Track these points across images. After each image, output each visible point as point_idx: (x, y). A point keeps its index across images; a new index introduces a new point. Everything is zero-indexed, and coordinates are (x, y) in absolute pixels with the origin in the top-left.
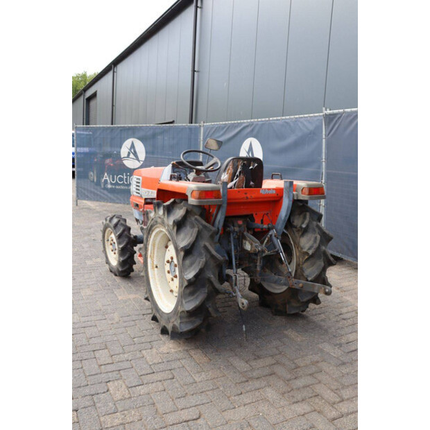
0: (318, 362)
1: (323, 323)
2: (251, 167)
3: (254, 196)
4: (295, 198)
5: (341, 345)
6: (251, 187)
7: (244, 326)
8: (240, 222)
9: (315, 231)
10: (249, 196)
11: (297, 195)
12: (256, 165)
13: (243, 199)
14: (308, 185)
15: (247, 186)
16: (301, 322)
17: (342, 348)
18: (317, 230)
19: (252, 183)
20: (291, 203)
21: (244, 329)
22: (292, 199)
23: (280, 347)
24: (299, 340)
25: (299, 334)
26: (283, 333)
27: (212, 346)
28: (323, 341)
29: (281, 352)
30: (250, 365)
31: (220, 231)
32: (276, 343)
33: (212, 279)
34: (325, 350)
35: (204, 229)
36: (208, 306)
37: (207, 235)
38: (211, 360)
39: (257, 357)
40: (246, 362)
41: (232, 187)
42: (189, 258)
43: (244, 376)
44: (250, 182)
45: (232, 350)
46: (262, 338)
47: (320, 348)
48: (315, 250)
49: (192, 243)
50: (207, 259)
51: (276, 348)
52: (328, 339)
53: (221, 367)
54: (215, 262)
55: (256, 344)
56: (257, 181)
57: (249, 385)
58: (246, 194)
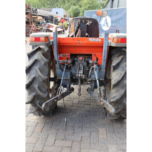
2: (87, 24)
3: (84, 42)
4: (109, 45)
6: (87, 36)
7: (65, 119)
8: (81, 58)
10: (81, 42)
11: (111, 43)
12: (91, 22)
14: (117, 36)
15: (83, 35)
19: (87, 34)
20: (107, 48)
21: (65, 121)
22: (107, 46)
23: (84, 138)
24: (102, 137)
25: (107, 133)
26: (98, 129)
27: (52, 124)
28: (115, 143)
29: (81, 141)
30: (55, 142)
31: (58, 62)
32: (87, 134)
33: (36, 89)
34: (110, 150)
35: (41, 60)
36: (37, 103)
37: (43, 63)
38: (41, 131)
39: (65, 139)
40: (55, 140)
41: (73, 36)
42: (29, 74)
43: (43, 148)
44: (85, 34)
45: (58, 130)
46: (82, 128)
47: (108, 147)
48: (117, 82)
49: (28, 67)
50: (37, 77)
51: (82, 137)
52: (121, 143)
53: (40, 138)
54: (42, 79)
55: (74, 131)
56: (94, 33)
58: (79, 40)
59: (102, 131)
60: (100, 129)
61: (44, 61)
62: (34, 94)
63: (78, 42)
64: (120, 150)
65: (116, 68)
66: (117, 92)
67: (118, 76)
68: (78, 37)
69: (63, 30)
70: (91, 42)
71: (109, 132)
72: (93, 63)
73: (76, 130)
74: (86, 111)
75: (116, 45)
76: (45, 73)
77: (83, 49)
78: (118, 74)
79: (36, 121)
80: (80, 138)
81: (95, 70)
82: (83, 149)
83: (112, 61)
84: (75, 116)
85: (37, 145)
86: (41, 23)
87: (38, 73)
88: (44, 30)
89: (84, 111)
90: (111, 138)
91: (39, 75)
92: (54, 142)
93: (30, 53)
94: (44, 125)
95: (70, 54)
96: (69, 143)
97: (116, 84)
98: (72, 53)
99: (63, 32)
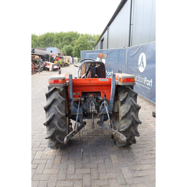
0: (112, 179)
1: (136, 154)
2: (96, 67)
3: (95, 82)
4: (116, 84)
5: (134, 171)
6: (96, 77)
7: (82, 150)
8: (91, 96)
9: (129, 103)
10: (91, 82)
11: (118, 82)
12: (99, 65)
13: (88, 83)
14: (123, 77)
15: (93, 76)
16: (125, 151)
17: (133, 173)
18: (131, 103)
19: (96, 75)
20: (115, 86)
21: (82, 151)
22: (115, 85)
23: (100, 164)
24: (114, 162)
25: (118, 158)
26: (110, 156)
27: (69, 155)
28: (127, 166)
29: (98, 167)
30: (75, 171)
31: (72, 100)
32: (101, 161)
33: (56, 125)
34: (123, 172)
35: (59, 99)
36: (56, 137)
37: (60, 102)
38: (61, 163)
39: (83, 167)
40: (75, 169)
41: (84, 77)
42: (48, 113)
43: (66, 177)
44: (95, 75)
45: (75, 160)
46: (96, 157)
47: (121, 169)
48: (125, 114)
49: (48, 106)
50: (56, 114)
51: (98, 164)
52: (131, 165)
53: (60, 169)
54: (60, 116)
55: (90, 159)
56: (102, 74)
57: (63, 183)
58: (90, 81)
59: (114, 157)
60: (111, 156)
61: (61, 100)
62: (54, 130)
63: (89, 82)
64: (131, 171)
65: (123, 103)
66: (125, 123)
67: (125, 109)
68: (88, 78)
69: (58, 67)
70: (101, 81)
71: (120, 157)
72: (103, 99)
73: (91, 159)
74: (96, 141)
75: (123, 84)
76: (63, 110)
77: (93, 88)
78: (125, 108)
79: (53, 154)
80: (96, 165)
81: (105, 105)
82: (101, 174)
83: (119, 97)
84: (88, 147)
85: (59, 175)
86: (38, 61)
87: (57, 111)
88: (41, 68)
89: (94, 142)
90: (122, 162)
91: (58, 113)
93: (48, 94)
94: (62, 157)
95: (81, 93)
97: (124, 116)
98: (83, 91)
99: (59, 69)
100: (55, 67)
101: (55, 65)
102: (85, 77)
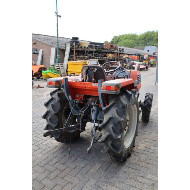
2: (94, 71)
3: (89, 86)
8: (91, 99)
12: (97, 69)
13: (83, 87)
18: (113, 114)
19: (93, 80)
24: (92, 171)
25: (99, 169)
27: (65, 150)
32: (83, 165)
34: (88, 183)
35: (56, 99)
38: (54, 153)
39: (64, 163)
40: (57, 162)
43: (45, 165)
46: (84, 159)
47: (89, 180)
50: (50, 111)
51: (77, 166)
52: (102, 181)
54: (53, 113)
57: (38, 168)
58: (85, 85)
59: (97, 167)
60: (97, 164)
65: (106, 112)
69: (145, 67)
70: (94, 86)
71: (102, 169)
73: (78, 160)
78: (107, 118)
80: (75, 166)
85: (43, 161)
86: (126, 60)
90: (98, 174)
92: (55, 163)
93: (52, 93)
94: (60, 149)
95: (83, 95)
96: (63, 167)
97: (101, 126)
98: (85, 94)
100: (141, 67)
101: (142, 65)
102: (85, 81)
